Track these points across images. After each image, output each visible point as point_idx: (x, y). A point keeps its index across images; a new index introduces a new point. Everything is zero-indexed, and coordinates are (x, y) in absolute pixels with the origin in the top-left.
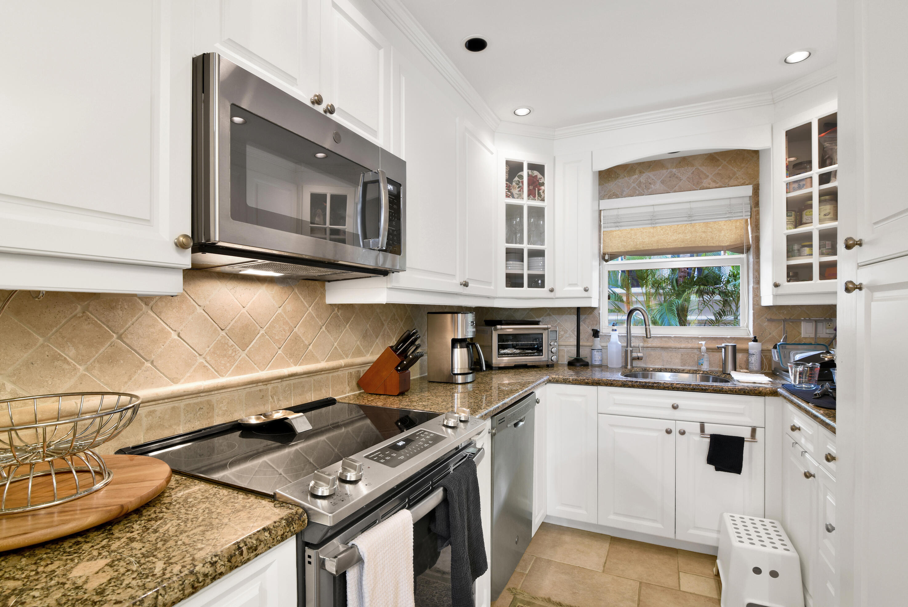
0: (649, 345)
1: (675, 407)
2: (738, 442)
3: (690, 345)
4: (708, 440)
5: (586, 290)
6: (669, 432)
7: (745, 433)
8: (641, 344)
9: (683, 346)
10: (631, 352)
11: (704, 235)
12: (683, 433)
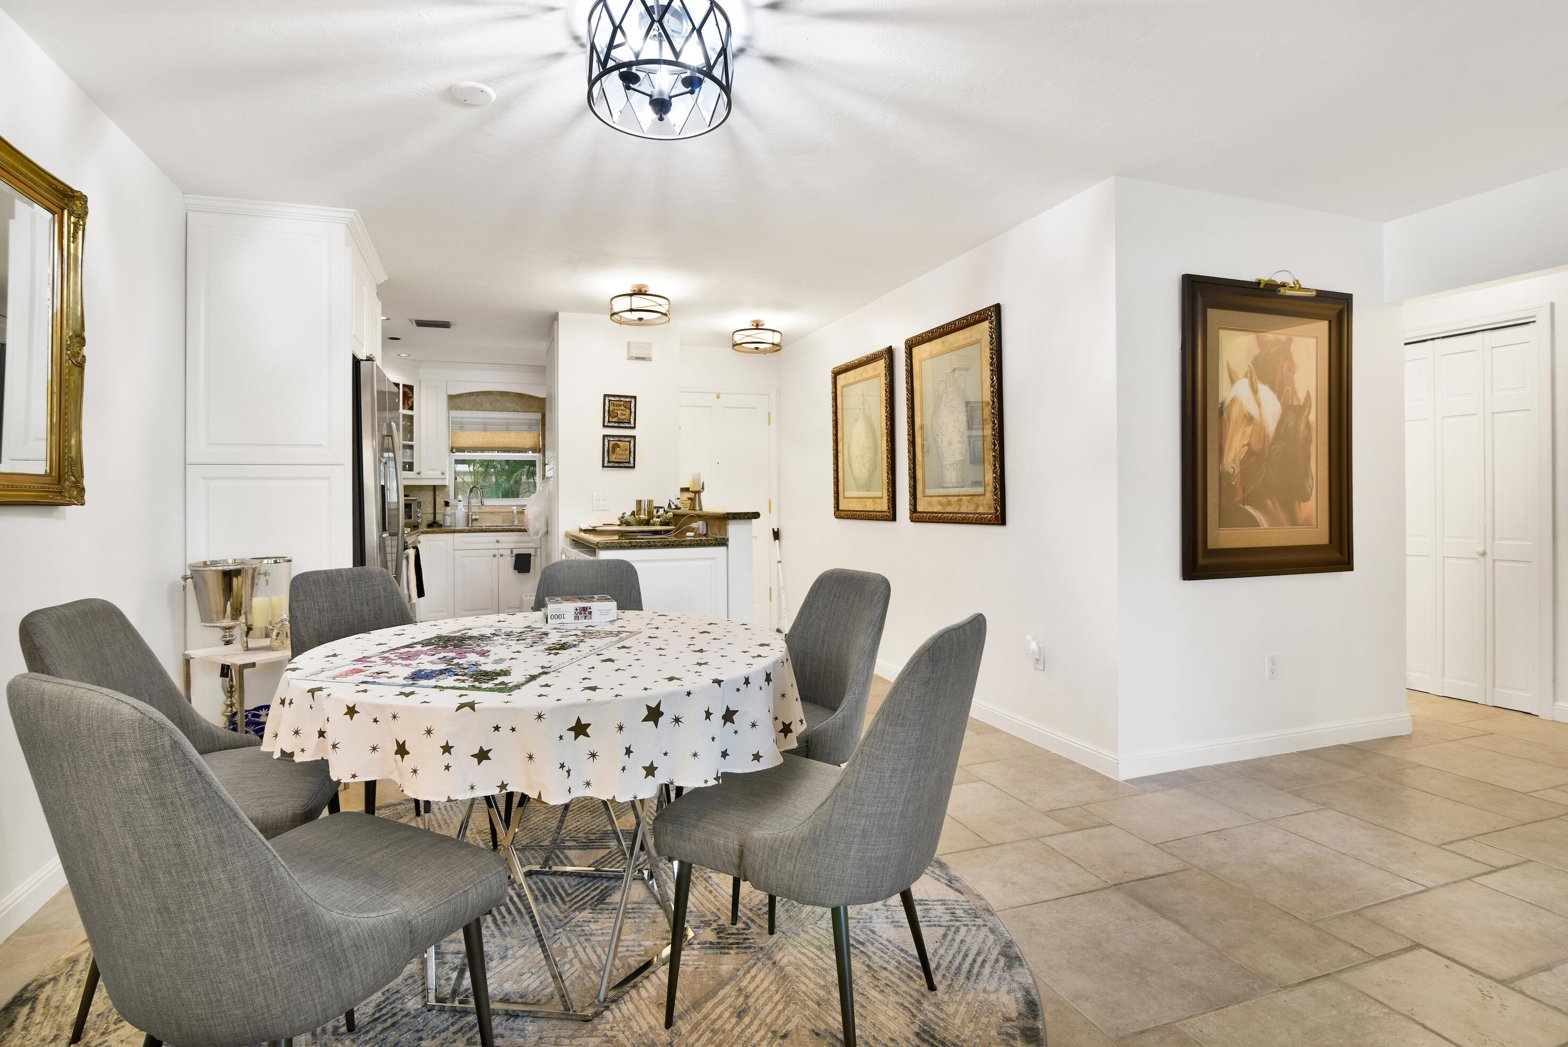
0: (483, 511)
1: (498, 542)
2: (528, 556)
3: (508, 510)
4: (514, 558)
5: (443, 474)
6: (494, 556)
7: (532, 552)
8: (478, 511)
9: (503, 511)
10: (472, 515)
11: (515, 440)
12: (502, 556)
